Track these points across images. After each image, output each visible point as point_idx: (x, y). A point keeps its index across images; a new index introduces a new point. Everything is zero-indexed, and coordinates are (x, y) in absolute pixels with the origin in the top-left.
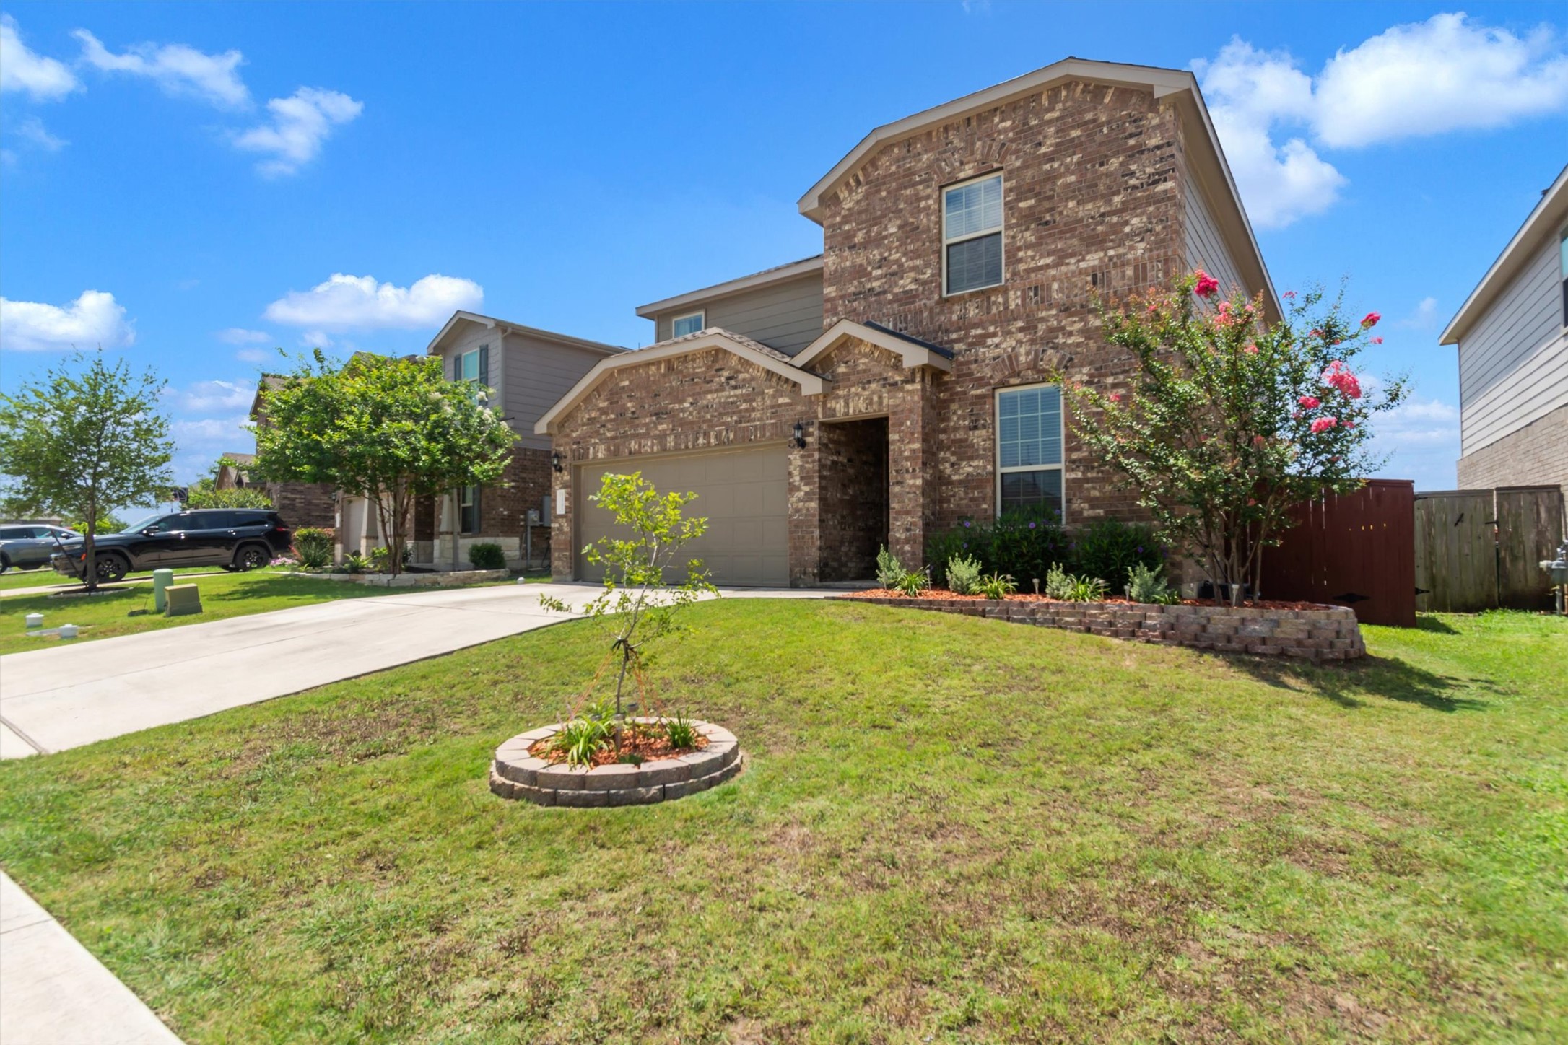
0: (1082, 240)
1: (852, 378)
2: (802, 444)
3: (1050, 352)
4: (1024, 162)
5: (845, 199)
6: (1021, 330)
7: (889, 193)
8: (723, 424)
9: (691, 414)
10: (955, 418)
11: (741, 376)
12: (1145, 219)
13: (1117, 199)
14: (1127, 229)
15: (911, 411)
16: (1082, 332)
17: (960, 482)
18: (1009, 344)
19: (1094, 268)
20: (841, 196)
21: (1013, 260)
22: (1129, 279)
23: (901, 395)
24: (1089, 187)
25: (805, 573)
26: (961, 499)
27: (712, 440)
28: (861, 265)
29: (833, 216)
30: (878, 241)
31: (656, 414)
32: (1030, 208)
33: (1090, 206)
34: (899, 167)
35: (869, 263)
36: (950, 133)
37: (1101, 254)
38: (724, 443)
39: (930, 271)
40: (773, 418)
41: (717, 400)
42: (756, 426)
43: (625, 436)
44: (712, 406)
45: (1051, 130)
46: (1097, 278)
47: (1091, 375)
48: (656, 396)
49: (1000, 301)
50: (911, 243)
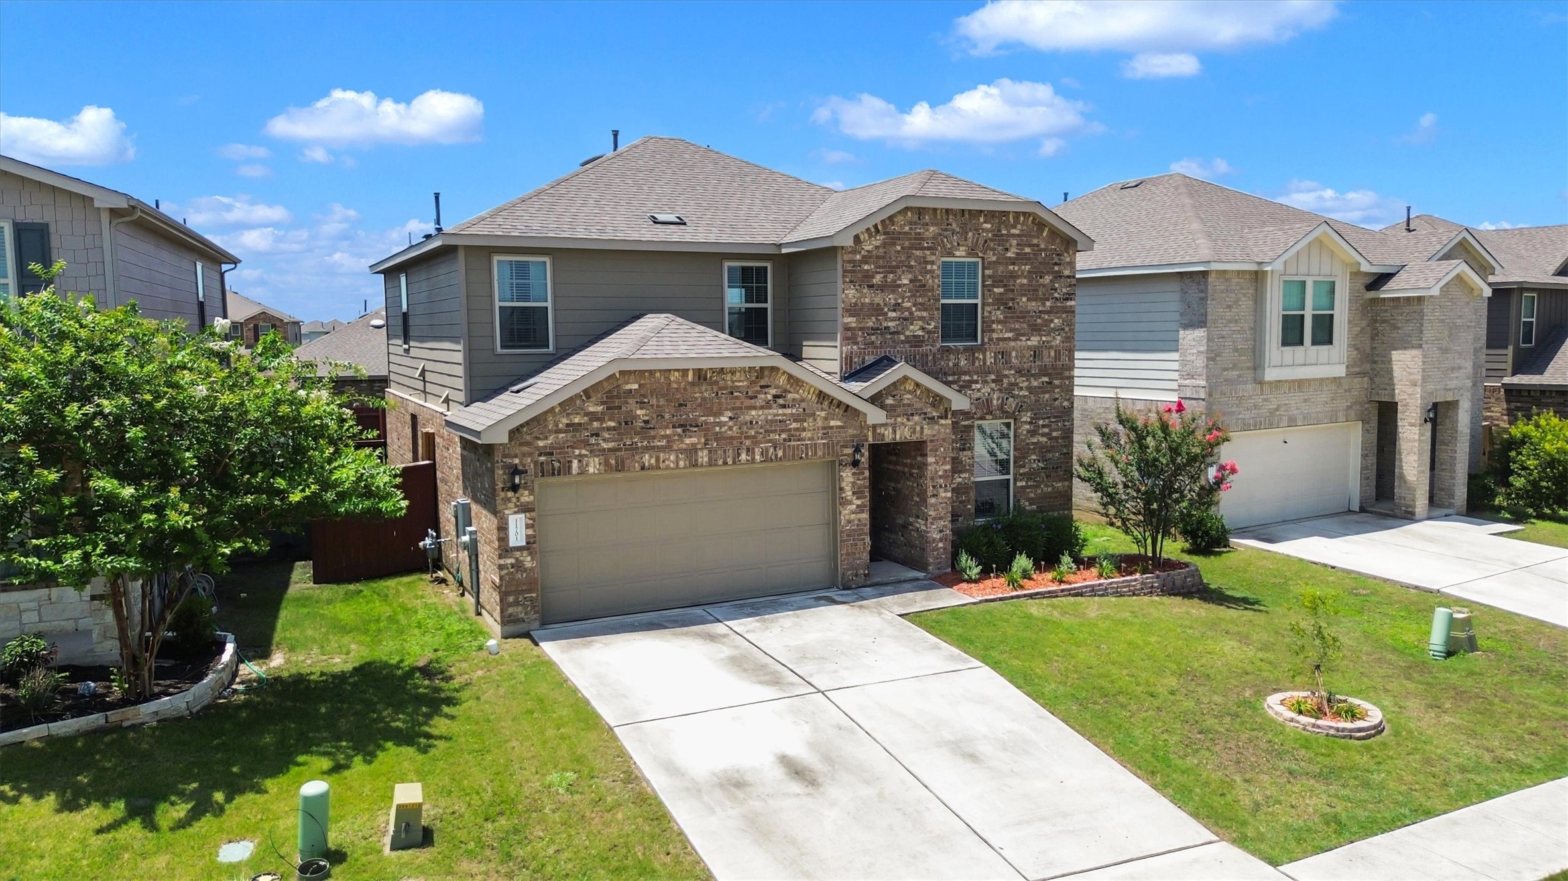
0: (1029, 326)
1: (900, 409)
3: (1010, 400)
4: (998, 258)
5: (865, 241)
6: (993, 381)
7: (903, 248)
8: (770, 441)
9: (730, 428)
11: (790, 396)
12: (1061, 321)
13: (1048, 304)
14: (1052, 325)
15: (944, 440)
16: (1027, 388)
18: (986, 390)
19: (1034, 346)
20: (861, 237)
21: (988, 329)
22: (1052, 358)
23: (937, 427)
24: (1034, 290)
25: (855, 575)
27: (758, 457)
28: (878, 304)
29: (855, 254)
30: (894, 287)
31: (681, 426)
32: (1001, 294)
33: (1034, 304)
34: (911, 229)
35: (885, 305)
36: (950, 217)
37: (1039, 338)
38: (772, 460)
39: (933, 324)
40: (825, 439)
41: (762, 417)
42: (807, 445)
43: (633, 448)
44: (757, 422)
45: (1014, 242)
46: (1036, 353)
47: (1031, 418)
48: (681, 405)
49: (981, 357)
50: (920, 296)
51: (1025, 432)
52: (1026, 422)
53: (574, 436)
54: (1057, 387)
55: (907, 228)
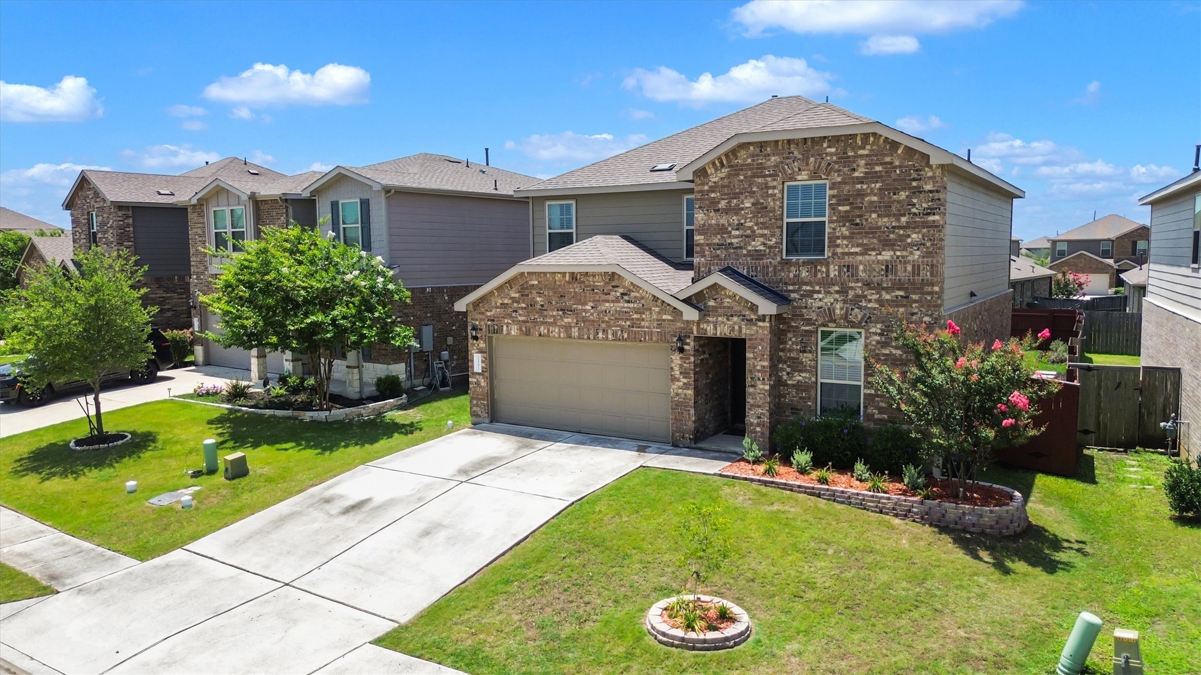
0: (880, 241)
1: (720, 311)
2: (681, 350)
3: (856, 310)
4: (843, 179)
5: (712, 174)
6: (837, 292)
7: (745, 177)
8: (618, 326)
9: (592, 314)
10: (790, 343)
11: (633, 294)
12: (920, 236)
13: (903, 219)
14: (909, 240)
15: (762, 340)
16: (877, 301)
17: (793, 385)
18: (829, 300)
19: (887, 261)
20: (709, 171)
21: (833, 245)
22: (909, 273)
23: (755, 328)
24: (885, 207)
25: (683, 437)
26: (794, 397)
27: (610, 336)
28: (723, 225)
29: (703, 184)
30: (737, 210)
31: (562, 310)
32: (846, 211)
33: (886, 220)
34: (753, 160)
35: (730, 225)
36: (792, 146)
37: (892, 253)
38: (620, 340)
39: (774, 240)
40: (659, 328)
41: (613, 308)
42: (645, 331)
43: (535, 322)
44: (609, 312)
45: (862, 162)
46: (888, 268)
47: (882, 330)
48: (562, 296)
49: (824, 269)
50: (761, 217)
51: (874, 343)
52: (876, 334)
53: (504, 311)
54: (916, 301)
55: (749, 161)
